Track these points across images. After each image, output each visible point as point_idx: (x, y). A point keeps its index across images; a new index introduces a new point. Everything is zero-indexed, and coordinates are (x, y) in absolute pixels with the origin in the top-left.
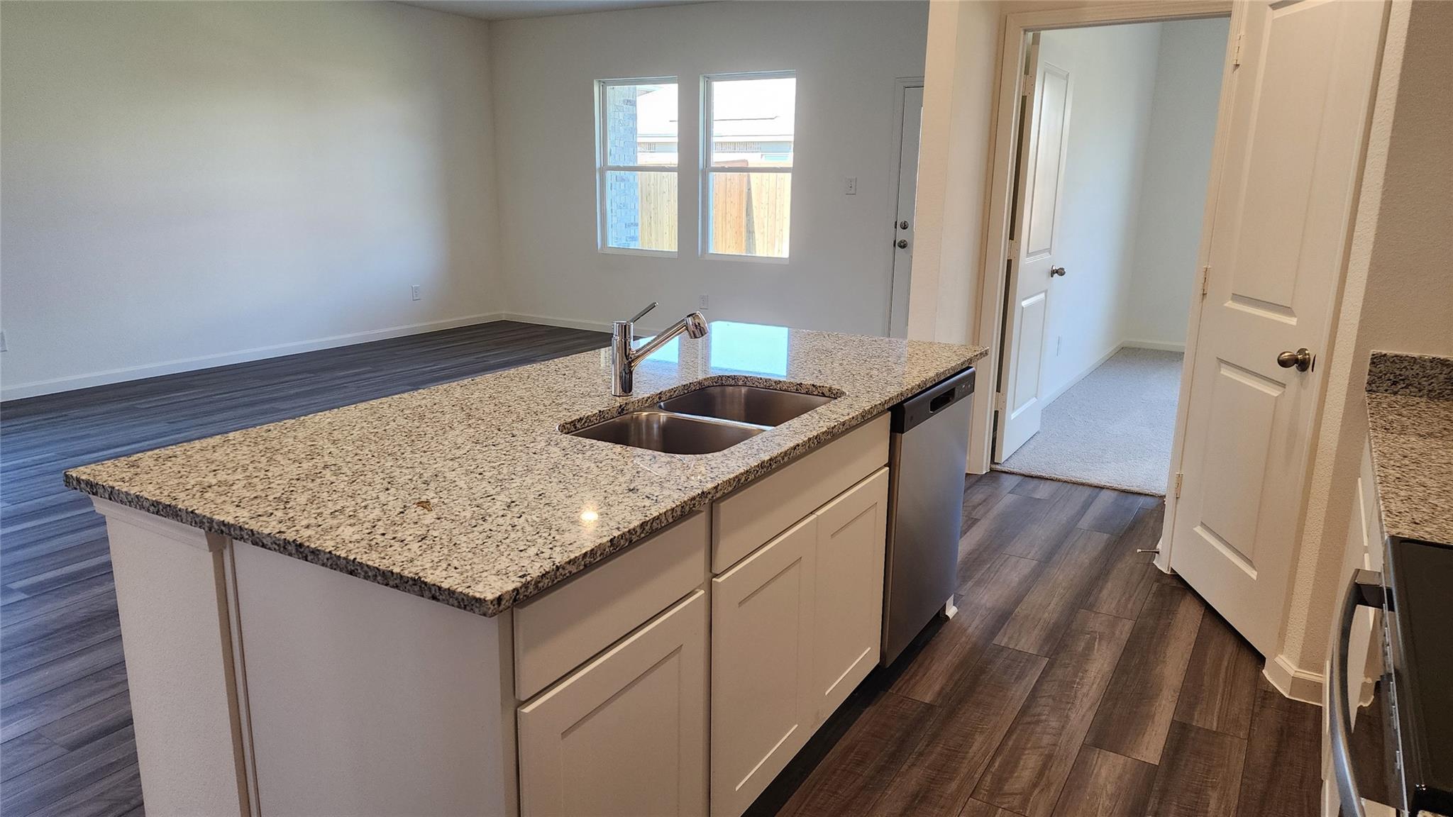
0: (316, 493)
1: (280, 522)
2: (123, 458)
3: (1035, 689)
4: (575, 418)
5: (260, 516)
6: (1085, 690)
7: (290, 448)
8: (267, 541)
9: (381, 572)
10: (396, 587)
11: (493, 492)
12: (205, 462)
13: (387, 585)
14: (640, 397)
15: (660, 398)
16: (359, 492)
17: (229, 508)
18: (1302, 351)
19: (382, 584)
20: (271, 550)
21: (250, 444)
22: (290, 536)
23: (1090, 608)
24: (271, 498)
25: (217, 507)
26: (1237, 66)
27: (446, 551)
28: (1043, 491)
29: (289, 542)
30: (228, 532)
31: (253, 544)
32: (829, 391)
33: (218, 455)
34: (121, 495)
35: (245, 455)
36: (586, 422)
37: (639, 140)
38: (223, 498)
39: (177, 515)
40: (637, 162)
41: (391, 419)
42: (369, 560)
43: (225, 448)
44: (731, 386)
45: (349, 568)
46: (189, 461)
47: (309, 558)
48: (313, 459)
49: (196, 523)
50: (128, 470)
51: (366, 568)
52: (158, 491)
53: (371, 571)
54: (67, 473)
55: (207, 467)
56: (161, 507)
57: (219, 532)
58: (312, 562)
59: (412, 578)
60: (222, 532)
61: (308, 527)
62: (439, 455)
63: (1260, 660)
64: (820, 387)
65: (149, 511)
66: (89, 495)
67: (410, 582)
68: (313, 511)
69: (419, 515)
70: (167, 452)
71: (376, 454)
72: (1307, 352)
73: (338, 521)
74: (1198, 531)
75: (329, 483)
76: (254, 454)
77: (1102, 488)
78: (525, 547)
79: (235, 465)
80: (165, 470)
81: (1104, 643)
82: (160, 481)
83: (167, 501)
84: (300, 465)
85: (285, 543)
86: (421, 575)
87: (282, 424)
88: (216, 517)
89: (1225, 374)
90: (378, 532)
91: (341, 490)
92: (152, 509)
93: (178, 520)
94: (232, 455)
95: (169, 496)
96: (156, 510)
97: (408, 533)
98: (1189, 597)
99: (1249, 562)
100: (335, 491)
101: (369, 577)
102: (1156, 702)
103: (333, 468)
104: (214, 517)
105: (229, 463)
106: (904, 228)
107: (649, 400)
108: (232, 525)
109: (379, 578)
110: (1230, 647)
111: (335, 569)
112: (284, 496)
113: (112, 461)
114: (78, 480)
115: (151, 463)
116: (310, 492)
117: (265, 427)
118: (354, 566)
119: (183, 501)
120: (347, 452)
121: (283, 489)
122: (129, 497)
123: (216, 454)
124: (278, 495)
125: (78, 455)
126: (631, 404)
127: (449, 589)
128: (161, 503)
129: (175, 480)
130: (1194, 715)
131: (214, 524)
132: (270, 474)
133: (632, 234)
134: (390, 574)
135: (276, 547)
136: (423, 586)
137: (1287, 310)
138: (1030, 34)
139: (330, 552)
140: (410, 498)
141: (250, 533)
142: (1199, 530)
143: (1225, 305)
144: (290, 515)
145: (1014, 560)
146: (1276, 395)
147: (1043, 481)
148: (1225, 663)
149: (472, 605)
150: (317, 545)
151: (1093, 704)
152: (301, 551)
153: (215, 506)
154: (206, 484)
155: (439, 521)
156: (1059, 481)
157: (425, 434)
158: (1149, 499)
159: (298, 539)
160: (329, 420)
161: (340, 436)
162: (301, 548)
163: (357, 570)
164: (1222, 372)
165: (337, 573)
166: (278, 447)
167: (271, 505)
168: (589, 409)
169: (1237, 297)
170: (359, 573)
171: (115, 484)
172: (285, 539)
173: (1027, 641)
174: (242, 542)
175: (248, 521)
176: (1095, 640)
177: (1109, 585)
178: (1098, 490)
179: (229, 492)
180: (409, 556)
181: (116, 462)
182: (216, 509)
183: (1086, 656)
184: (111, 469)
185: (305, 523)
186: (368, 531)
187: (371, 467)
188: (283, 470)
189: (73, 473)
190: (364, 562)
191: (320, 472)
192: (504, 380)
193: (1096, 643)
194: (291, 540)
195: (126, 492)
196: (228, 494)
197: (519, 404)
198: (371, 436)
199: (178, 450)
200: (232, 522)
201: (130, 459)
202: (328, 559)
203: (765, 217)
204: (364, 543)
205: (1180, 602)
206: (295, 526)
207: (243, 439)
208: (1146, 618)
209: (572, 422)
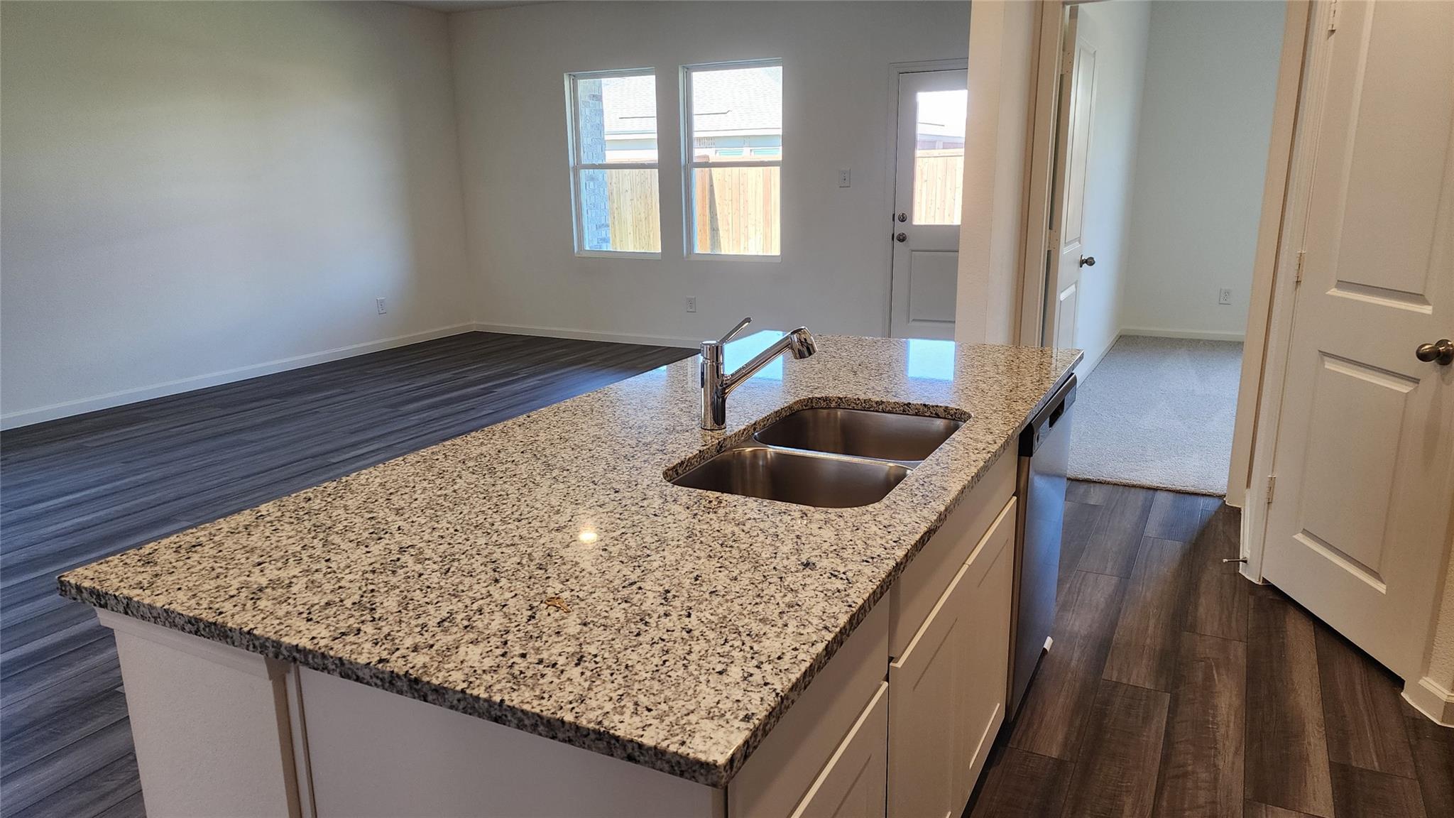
0: (405, 593)
1: (376, 644)
2: (131, 552)
3: (1168, 734)
4: (677, 462)
5: (343, 634)
6: (1223, 730)
7: (345, 523)
8: (365, 674)
9: (545, 721)
10: (570, 741)
11: (633, 577)
12: (243, 551)
13: (553, 738)
14: (736, 430)
15: (755, 429)
16: (461, 587)
17: (298, 624)
18: (1441, 343)
19: (547, 736)
20: (371, 685)
21: (292, 520)
22: (397, 666)
23: (1193, 629)
24: (348, 603)
25: (281, 623)
26: (1333, 31)
27: (620, 680)
28: (1096, 496)
29: (398, 676)
30: (303, 660)
31: (343, 677)
32: (945, 411)
33: (256, 539)
34: (142, 608)
35: (290, 537)
36: (687, 465)
37: (607, 138)
38: (285, 608)
39: (227, 637)
40: (605, 159)
41: (455, 474)
42: (522, 702)
43: (262, 528)
44: (822, 408)
45: (493, 713)
46: (220, 551)
47: (430, 698)
48: (380, 539)
49: (254, 647)
50: (142, 569)
51: (520, 714)
52: (193, 602)
53: (528, 718)
54: (63, 579)
55: (247, 559)
56: (202, 626)
57: (290, 659)
58: (435, 704)
59: (594, 730)
60: (295, 659)
61: (416, 649)
62: (539, 524)
63: (1398, 683)
64: (933, 406)
65: (183, 629)
66: (95, 608)
67: (592, 736)
68: (414, 622)
69: (556, 620)
70: (188, 538)
71: (458, 527)
72: (1449, 343)
73: (454, 637)
74: (1299, 539)
75: (416, 576)
76: (301, 535)
77: (1156, 489)
78: (723, 666)
79: (282, 553)
80: (193, 567)
81: (1223, 671)
82: (191, 585)
83: (209, 617)
84: (368, 549)
85: (392, 676)
86: (606, 723)
87: (321, 488)
88: (285, 640)
89: (1328, 367)
90: (515, 653)
91: (437, 586)
92: (188, 627)
93: (227, 642)
94: (274, 539)
95: (210, 608)
96: (193, 630)
97: (556, 650)
98: (1292, 611)
99: (1376, 575)
100: (429, 587)
101: (526, 726)
102: (1304, 740)
103: (411, 550)
104: (283, 639)
105: (274, 552)
106: (903, 221)
107: (745, 433)
108: (310, 651)
109: (541, 728)
110: (1357, 669)
111: (470, 714)
112: (365, 599)
113: (118, 556)
114: (79, 588)
115: (170, 555)
116: (397, 591)
117: (302, 494)
118: (500, 710)
119: (233, 616)
120: (421, 525)
121: (360, 588)
122: (153, 611)
123: (252, 538)
124: (356, 598)
125: (26, 506)
126: (728, 440)
127: (655, 747)
128: (201, 620)
129: (212, 582)
130: (1349, 753)
131: (282, 649)
132: (334, 565)
133: (604, 236)
134: (559, 723)
135: (379, 682)
136: (613, 742)
137: (1419, 298)
138: (1068, 7)
139: (463, 691)
140: (532, 594)
141: (337, 662)
142: (1300, 537)
143: (1329, 293)
144: (386, 630)
145: (1091, 577)
146: (1406, 392)
147: (1092, 485)
148: (1358, 687)
149: (694, 771)
150: (440, 680)
151: (1237, 750)
152: (415, 687)
153: (278, 621)
154: (255, 586)
155: (585, 629)
156: (1108, 484)
157: (508, 495)
158: (1208, 500)
159: (411, 671)
160: (378, 480)
161: (402, 503)
162: (418, 684)
163: (506, 716)
164: (1326, 367)
165: (474, 719)
166: (329, 523)
167: (352, 616)
168: (685, 449)
169: (1342, 284)
170: (510, 721)
171: (133, 593)
172: (392, 672)
173: (1140, 675)
174: (325, 674)
175: (331, 644)
176: (1212, 670)
177: (1203, 600)
178: (1151, 492)
179: (289, 598)
180: (576, 691)
181: (124, 557)
182: (282, 627)
183: (1208, 687)
184: (121, 569)
185: (409, 642)
186: (499, 651)
187: (460, 546)
188: (348, 558)
189: (71, 578)
190: (517, 706)
191: (398, 559)
192: (565, 415)
193: (1214, 672)
194: (402, 673)
195: (149, 605)
196: (290, 601)
197: (600, 446)
198: (441, 501)
199: (201, 534)
200: (309, 646)
201: (141, 551)
202: (459, 700)
203: (729, 213)
204: (503, 672)
205: (1284, 618)
206: (398, 649)
207: (279, 514)
208: (1257, 638)
209: (674, 467)
